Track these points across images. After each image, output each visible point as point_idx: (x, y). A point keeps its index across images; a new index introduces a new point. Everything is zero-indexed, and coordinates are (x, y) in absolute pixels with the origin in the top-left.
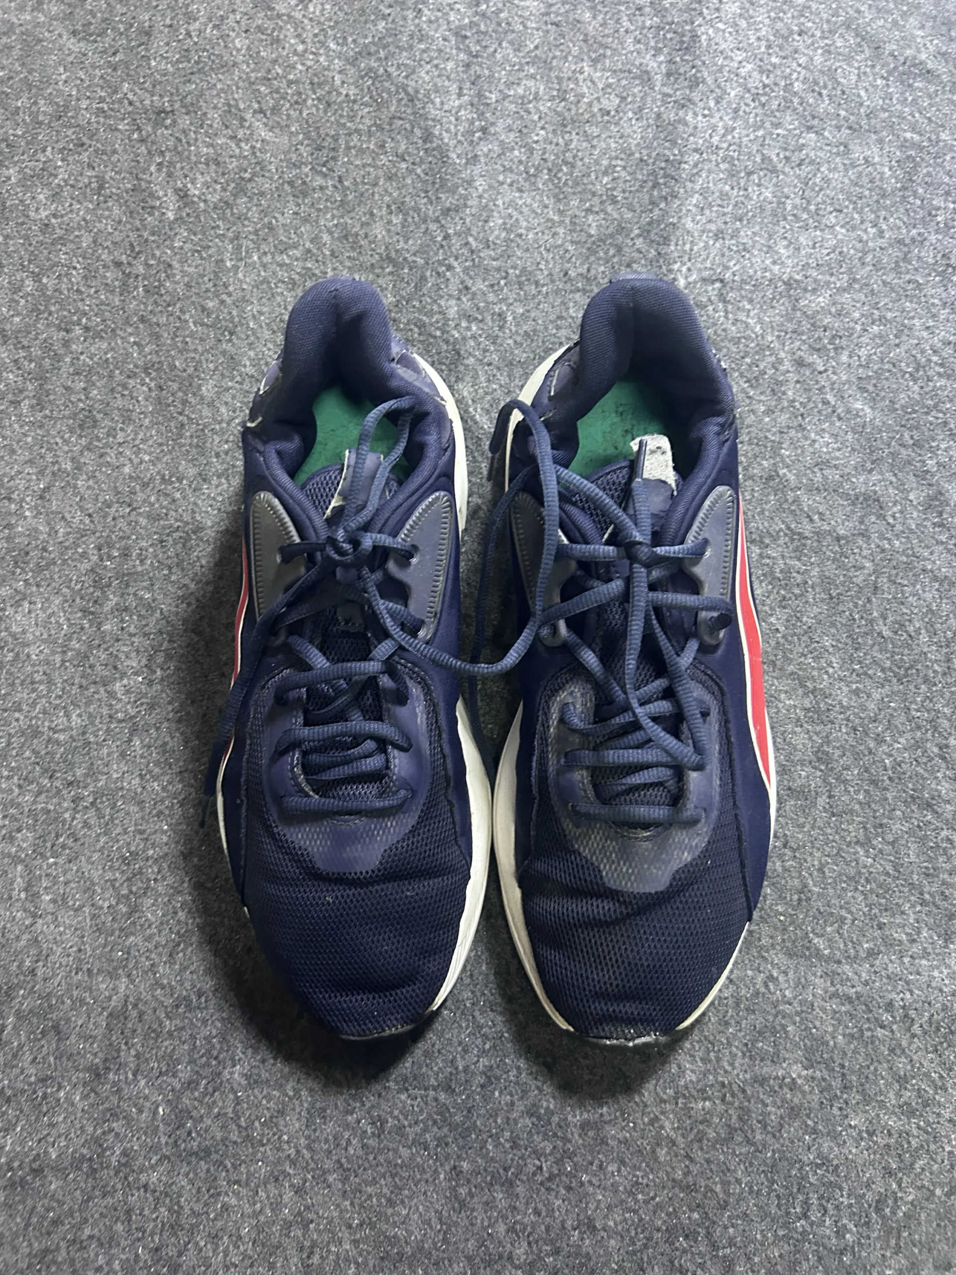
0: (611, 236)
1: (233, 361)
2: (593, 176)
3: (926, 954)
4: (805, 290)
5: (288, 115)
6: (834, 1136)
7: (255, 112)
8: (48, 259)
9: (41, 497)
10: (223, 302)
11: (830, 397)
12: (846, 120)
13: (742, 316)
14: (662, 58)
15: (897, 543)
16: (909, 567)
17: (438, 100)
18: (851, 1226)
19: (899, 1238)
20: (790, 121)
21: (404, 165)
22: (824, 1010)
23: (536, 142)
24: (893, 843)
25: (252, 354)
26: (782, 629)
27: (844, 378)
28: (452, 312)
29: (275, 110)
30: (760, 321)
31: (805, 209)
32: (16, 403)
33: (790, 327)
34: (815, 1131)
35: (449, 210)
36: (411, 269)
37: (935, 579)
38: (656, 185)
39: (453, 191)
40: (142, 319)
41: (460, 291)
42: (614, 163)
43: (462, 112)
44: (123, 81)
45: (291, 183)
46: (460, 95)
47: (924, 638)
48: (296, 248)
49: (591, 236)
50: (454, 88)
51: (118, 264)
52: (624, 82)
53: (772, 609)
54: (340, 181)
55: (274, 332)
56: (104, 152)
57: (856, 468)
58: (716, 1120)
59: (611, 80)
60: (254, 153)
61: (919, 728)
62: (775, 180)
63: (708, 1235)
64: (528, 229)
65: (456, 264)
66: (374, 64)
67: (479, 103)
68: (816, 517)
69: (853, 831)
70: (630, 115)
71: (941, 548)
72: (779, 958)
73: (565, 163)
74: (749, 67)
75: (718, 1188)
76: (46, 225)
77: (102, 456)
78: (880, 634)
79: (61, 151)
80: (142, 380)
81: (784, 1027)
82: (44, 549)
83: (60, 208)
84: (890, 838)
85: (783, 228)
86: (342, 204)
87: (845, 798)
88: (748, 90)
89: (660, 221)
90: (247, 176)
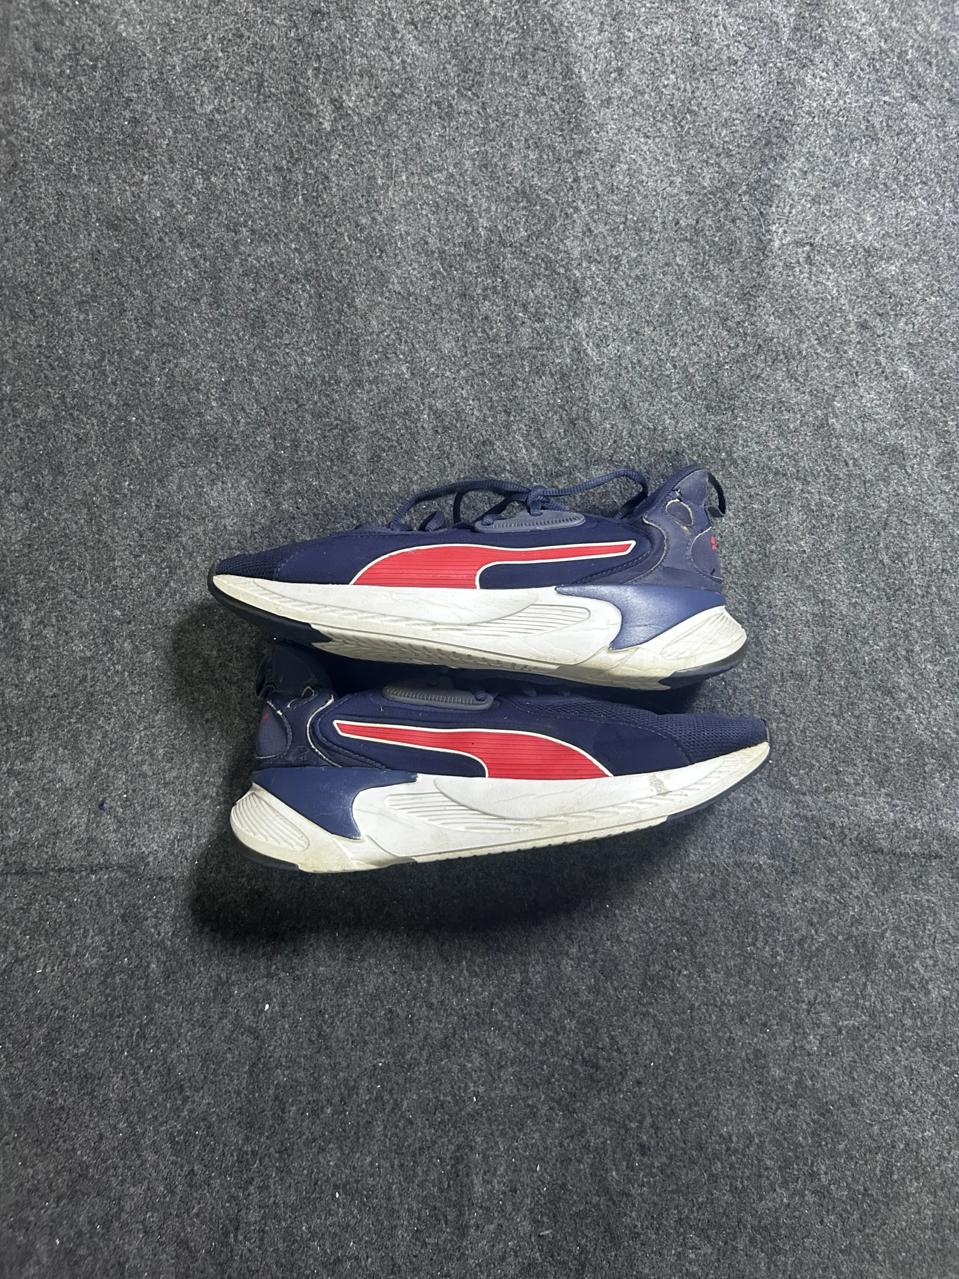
0: (721, 190)
1: (383, 279)
2: (713, 126)
3: (864, 794)
4: (881, 258)
5: (438, 30)
6: (781, 900)
7: (407, 23)
8: (216, 158)
9: (224, 390)
10: (374, 219)
11: (883, 361)
13: (822, 278)
15: (910, 489)
16: (916, 510)
17: (580, 35)
18: (781, 952)
19: (810, 961)
20: (898, 90)
21: (543, 100)
22: (788, 824)
23: (665, 86)
24: (857, 717)
25: (399, 272)
26: (808, 551)
27: (898, 343)
28: (576, 254)
29: (427, 21)
30: (838, 285)
31: (895, 179)
32: (198, 300)
33: (862, 291)
34: (768, 896)
35: (581, 152)
36: (542, 207)
37: (933, 521)
38: (768, 143)
39: (586, 133)
40: (302, 228)
41: (584, 234)
42: (734, 116)
43: (602, 50)
46: (601, 31)
47: (914, 567)
48: (440, 171)
49: (704, 188)
50: (596, 22)
51: (279, 169)
52: (754, 32)
53: (804, 534)
54: (484, 109)
55: (419, 253)
56: (263, 47)
57: (890, 422)
58: (706, 885)
59: (742, 28)
60: (404, 68)
61: (895, 636)
62: (874, 148)
63: (692, 950)
64: (649, 176)
65: (582, 207)
67: (618, 43)
68: (851, 462)
69: (831, 706)
70: (756, 67)
71: (943, 497)
73: (690, 111)
74: (871, 30)
75: (701, 925)
76: (211, 120)
77: (271, 354)
78: (881, 561)
79: (221, 40)
80: (304, 285)
81: (760, 833)
82: (230, 437)
83: (223, 103)
84: (857, 713)
85: (873, 197)
86: (484, 132)
87: (831, 682)
88: (865, 54)
89: (767, 181)
90: (397, 91)
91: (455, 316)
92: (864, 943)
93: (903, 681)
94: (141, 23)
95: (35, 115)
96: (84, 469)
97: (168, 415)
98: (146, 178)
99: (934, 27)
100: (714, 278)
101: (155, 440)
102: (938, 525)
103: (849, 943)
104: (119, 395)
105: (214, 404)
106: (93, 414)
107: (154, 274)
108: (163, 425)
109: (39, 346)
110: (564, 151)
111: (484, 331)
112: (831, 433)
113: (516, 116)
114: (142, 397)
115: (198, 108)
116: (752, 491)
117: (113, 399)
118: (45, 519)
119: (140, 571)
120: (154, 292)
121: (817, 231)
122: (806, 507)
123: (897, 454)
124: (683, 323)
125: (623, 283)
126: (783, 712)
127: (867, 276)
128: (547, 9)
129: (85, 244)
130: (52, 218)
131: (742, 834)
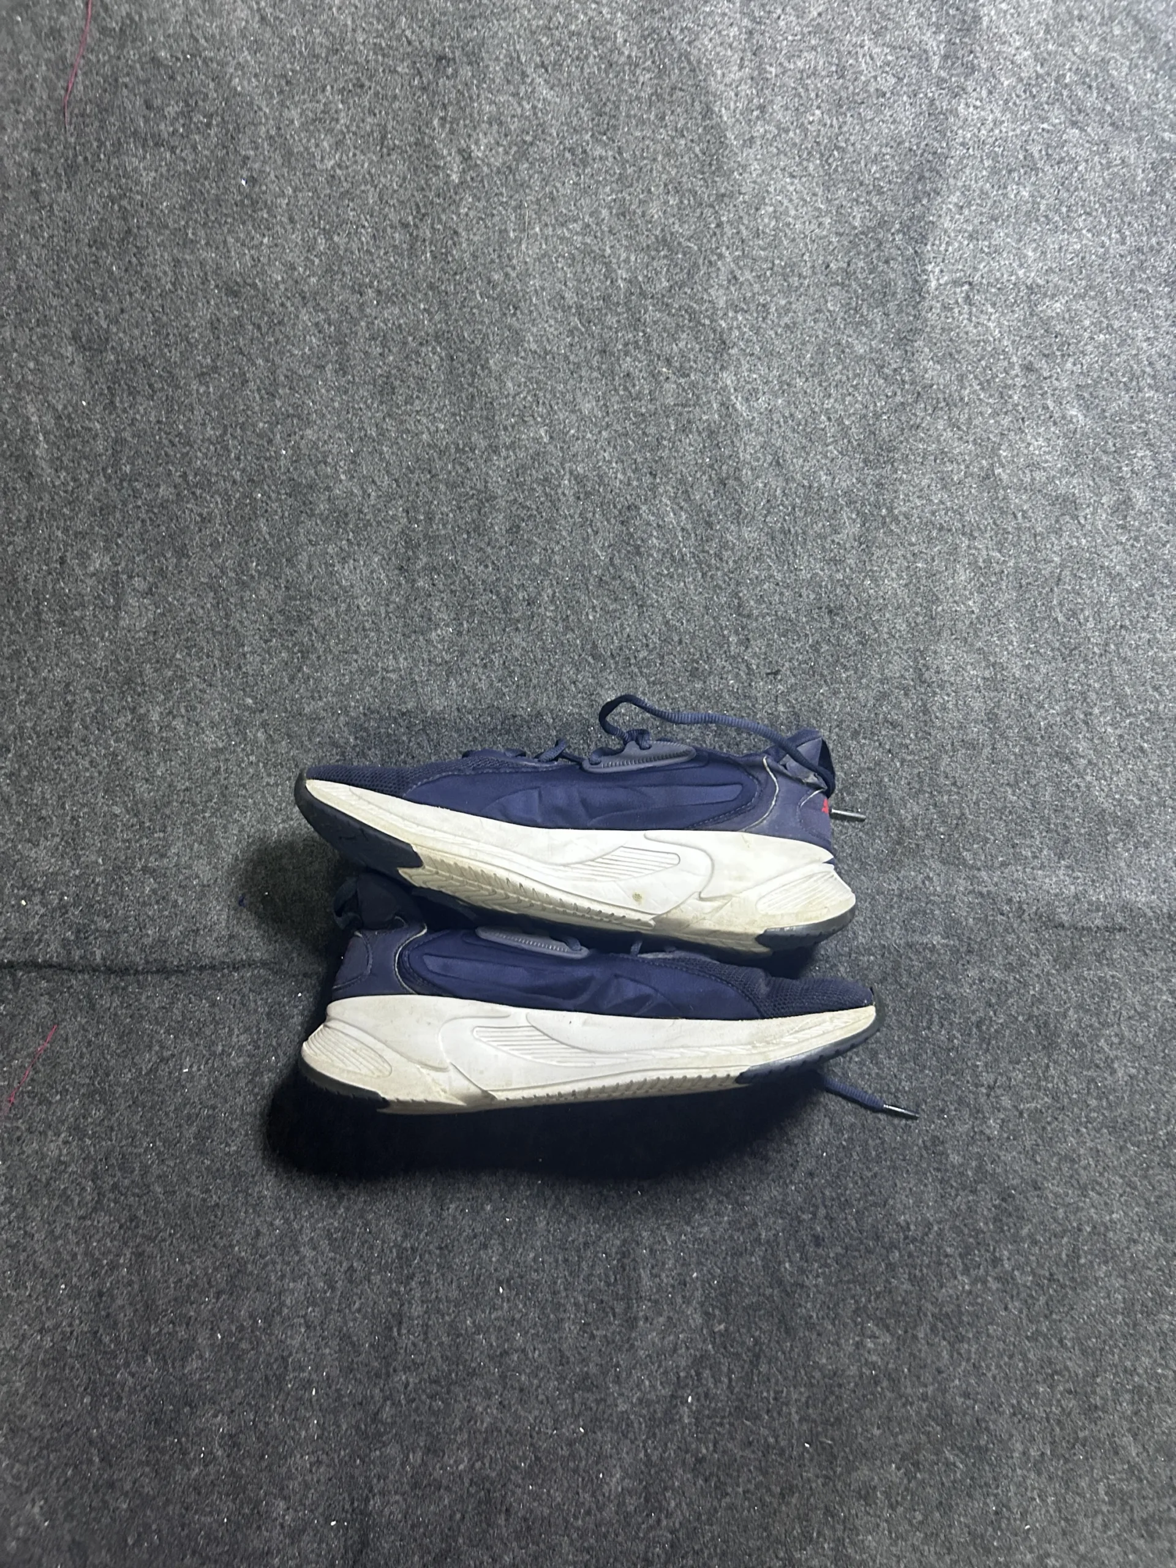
0: (874, 230)
1: (517, 338)
2: (863, 163)
3: (1043, 867)
4: (1045, 295)
5: (569, 72)
6: (956, 981)
7: (536, 67)
8: (338, 216)
9: (353, 462)
10: (507, 275)
11: (1050, 403)
12: (1110, 115)
13: (983, 318)
14: (942, 37)
15: (1084, 541)
16: (1090, 562)
17: (719, 72)
18: (958, 1035)
19: (988, 1044)
20: (1057, 117)
21: (683, 142)
22: (962, 901)
23: (810, 123)
24: (1034, 787)
25: (535, 330)
26: (977, 611)
27: (1065, 385)
28: (721, 303)
29: (558, 65)
30: (1000, 325)
31: (1057, 211)
32: (323, 367)
33: (1025, 332)
34: (943, 977)
35: (723, 195)
36: (684, 254)
37: (1110, 575)
38: (921, 178)
39: (728, 175)
40: (431, 286)
41: (729, 281)
42: (884, 150)
43: (743, 87)
44: (400, 14)
45: (571, 150)
46: (741, 67)
47: (1090, 625)
48: (575, 221)
49: (855, 228)
50: (736, 58)
51: (405, 226)
52: (902, 62)
53: (971, 593)
54: (620, 154)
55: (555, 309)
56: (385, 97)
57: (1060, 471)
59: (889, 58)
60: (535, 114)
61: (1072, 698)
62: (1033, 179)
64: (796, 218)
65: (727, 254)
66: (656, 23)
67: (759, 79)
68: (1020, 515)
69: (1006, 776)
70: (905, 98)
71: (1120, 548)
72: (936, 865)
73: (837, 148)
74: (1026, 54)
76: (333, 177)
77: (402, 422)
78: (1055, 619)
79: (341, 91)
80: (434, 348)
81: (932, 911)
82: (360, 511)
83: (345, 158)
84: (1033, 782)
85: (1034, 230)
86: (621, 178)
87: (1005, 750)
88: (1021, 80)
89: (921, 218)
90: (528, 138)
91: (595, 374)
92: (1046, 1024)
93: (1082, 746)
94: (256, 76)
95: (148, 177)
96: (209, 550)
97: (295, 488)
98: (265, 240)
99: (1093, 48)
100: (868, 324)
101: (282, 517)
102: (1115, 580)
103: (1030, 1024)
104: (243, 471)
105: (343, 477)
106: (217, 492)
107: (277, 342)
108: (290, 501)
109: (159, 422)
110: (706, 195)
111: (626, 389)
112: (998, 482)
113: (655, 160)
114: (268, 472)
115: (318, 165)
116: (916, 549)
117: (237, 475)
118: (170, 604)
119: (271, 657)
120: (277, 360)
121: (975, 269)
122: (974, 564)
123: (1068, 505)
124: (836, 373)
125: (772, 333)
126: (954, 784)
127: (1031, 314)
128: (684, 45)
129: (205, 312)
130: (169, 286)
131: (914, 914)
